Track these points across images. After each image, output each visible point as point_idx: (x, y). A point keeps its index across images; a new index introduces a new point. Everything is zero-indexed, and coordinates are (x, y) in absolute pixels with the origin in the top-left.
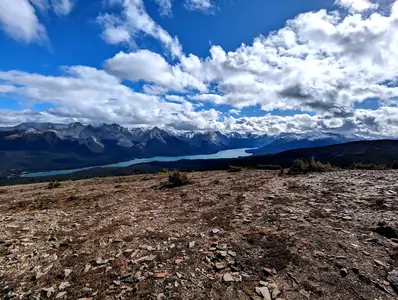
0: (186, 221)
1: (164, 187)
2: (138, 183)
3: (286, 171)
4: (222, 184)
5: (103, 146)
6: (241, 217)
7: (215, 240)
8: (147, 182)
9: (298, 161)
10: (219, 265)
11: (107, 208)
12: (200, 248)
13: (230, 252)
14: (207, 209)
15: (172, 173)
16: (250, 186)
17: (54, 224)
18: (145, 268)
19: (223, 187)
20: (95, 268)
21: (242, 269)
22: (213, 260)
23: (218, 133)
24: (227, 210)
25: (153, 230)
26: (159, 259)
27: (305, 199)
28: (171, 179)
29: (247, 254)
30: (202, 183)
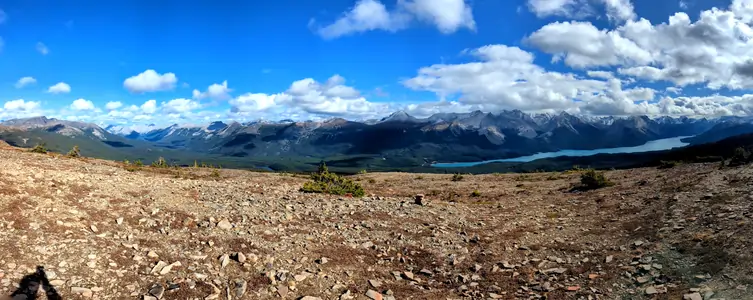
0: (604, 232)
1: (575, 189)
2: (544, 183)
3: (727, 162)
4: (651, 185)
5: (503, 136)
6: (670, 225)
7: (638, 253)
8: (554, 183)
9: (740, 149)
10: (640, 280)
11: (509, 210)
12: (620, 262)
13: (655, 265)
14: (629, 218)
15: (584, 172)
16: (685, 185)
17: (462, 219)
18: (554, 280)
19: (651, 189)
20: (502, 270)
21: (669, 280)
22: (635, 275)
23: (645, 118)
24: (655, 217)
25: (562, 241)
26: (570, 273)
27: (746, 192)
28: (585, 179)
29: (676, 264)
30: (624, 185)
